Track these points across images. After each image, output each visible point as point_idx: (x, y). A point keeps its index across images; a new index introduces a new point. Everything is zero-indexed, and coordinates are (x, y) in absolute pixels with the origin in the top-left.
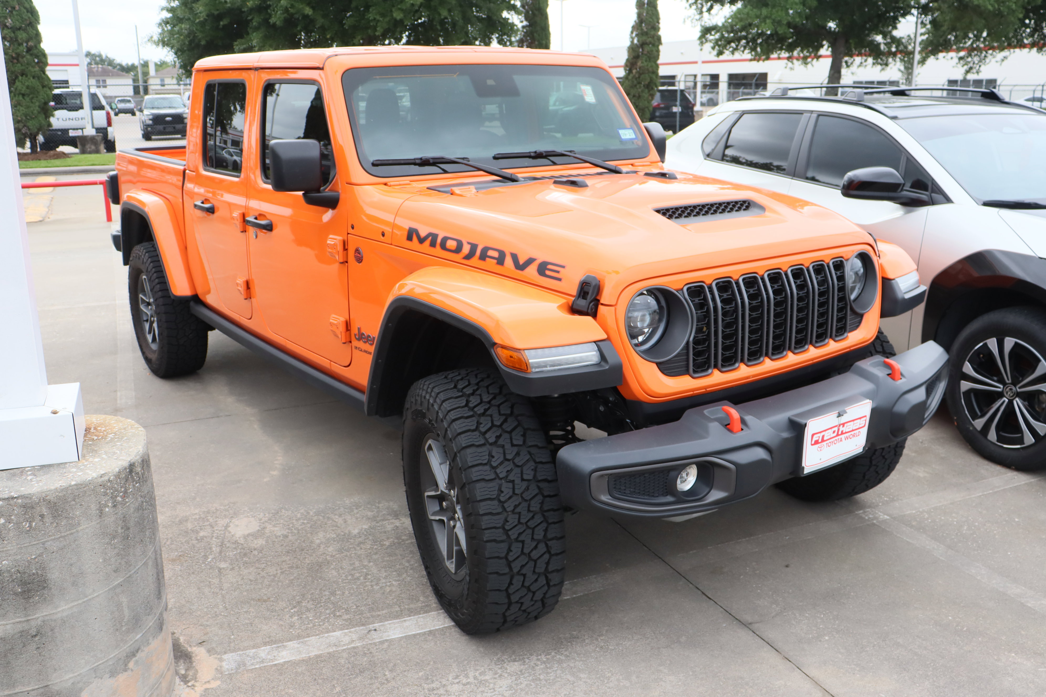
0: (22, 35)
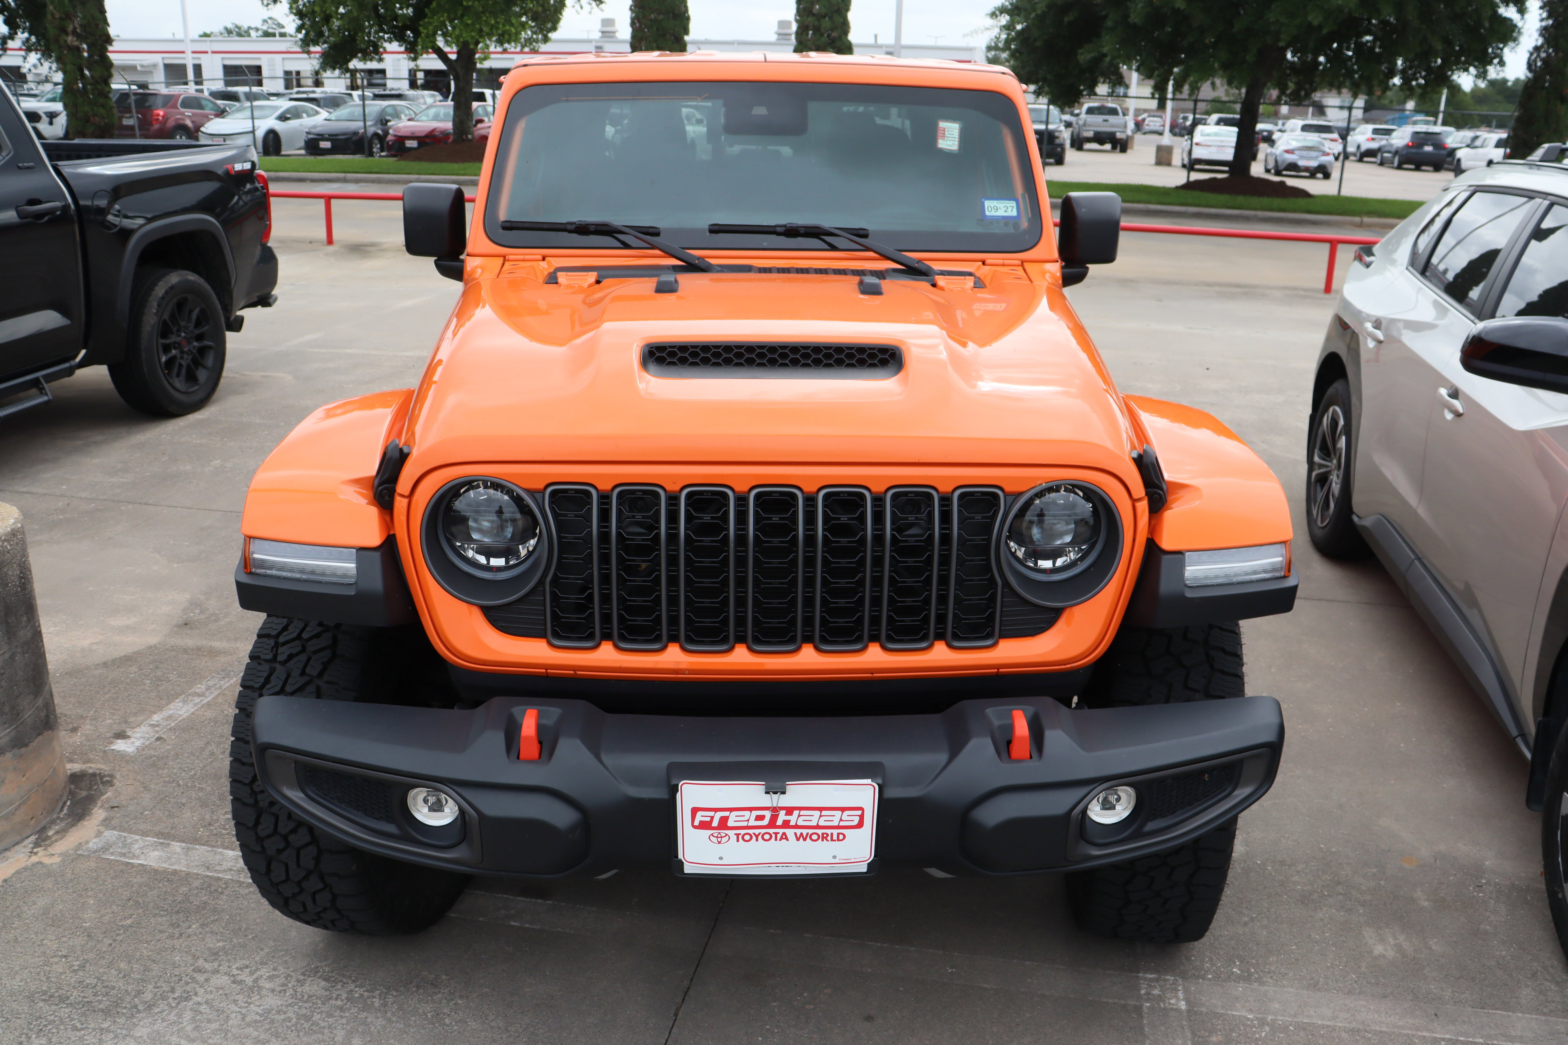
0: (826, 23)
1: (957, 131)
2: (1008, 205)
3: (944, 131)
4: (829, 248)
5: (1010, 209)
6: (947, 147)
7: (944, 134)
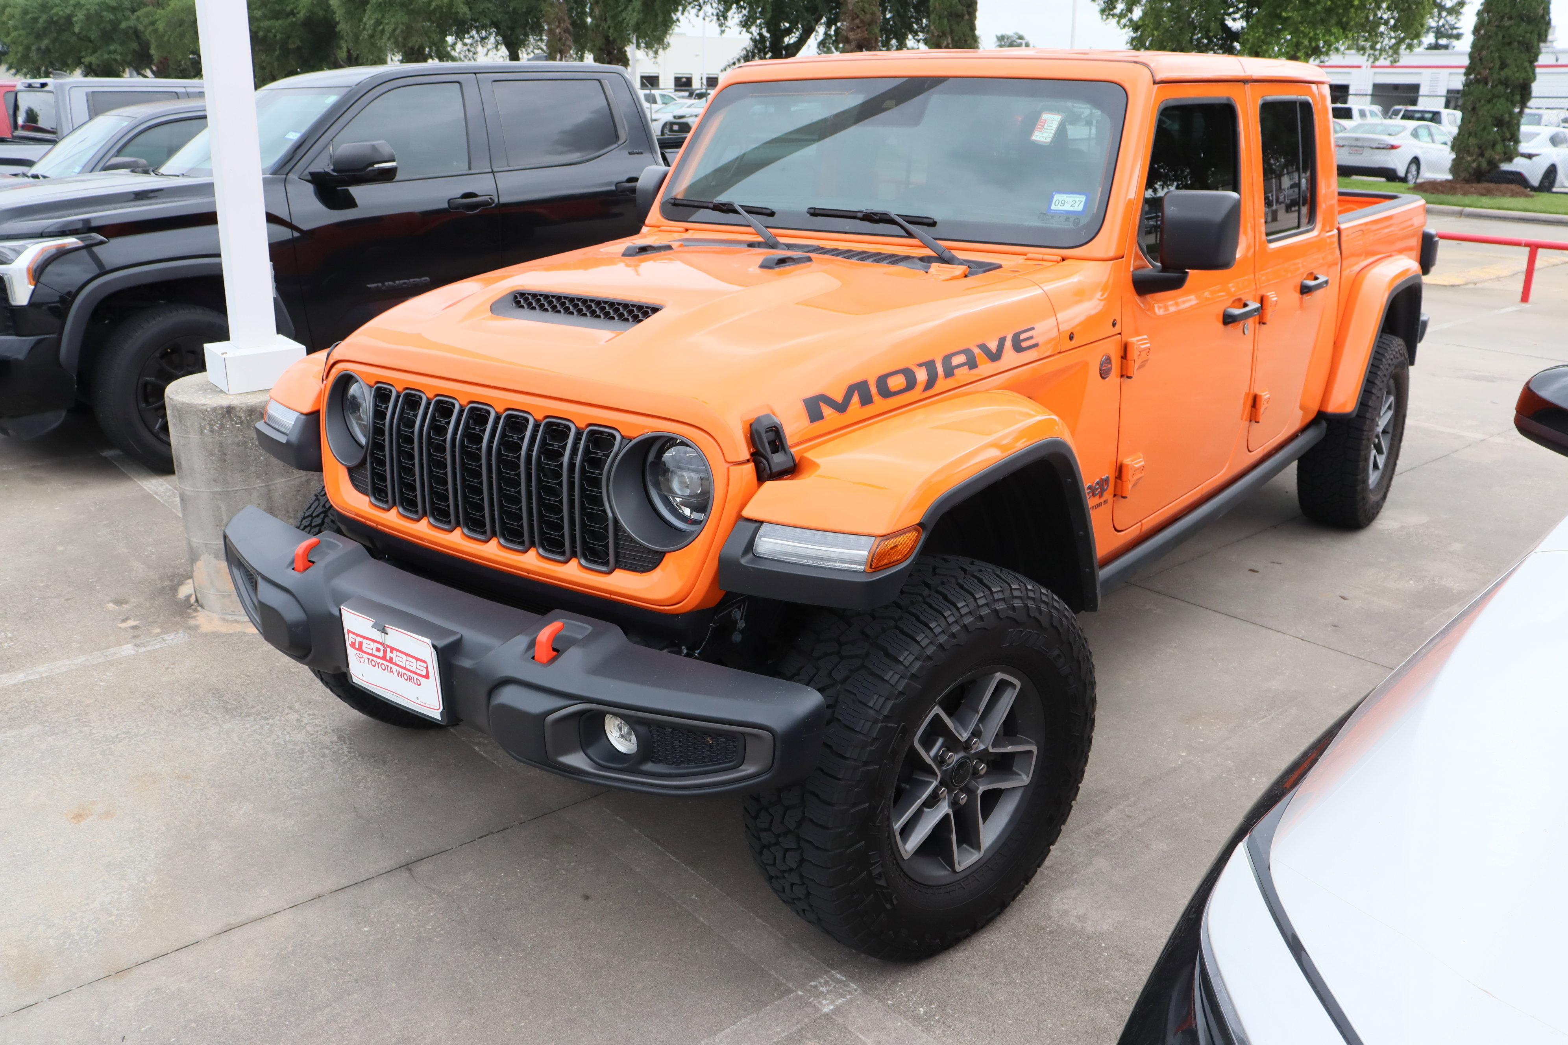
1: (1057, 123)
2: (1077, 200)
3: (1045, 123)
4: (906, 235)
5: (1078, 203)
6: (1043, 140)
7: (1043, 126)
